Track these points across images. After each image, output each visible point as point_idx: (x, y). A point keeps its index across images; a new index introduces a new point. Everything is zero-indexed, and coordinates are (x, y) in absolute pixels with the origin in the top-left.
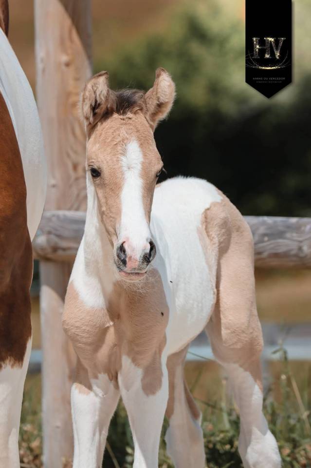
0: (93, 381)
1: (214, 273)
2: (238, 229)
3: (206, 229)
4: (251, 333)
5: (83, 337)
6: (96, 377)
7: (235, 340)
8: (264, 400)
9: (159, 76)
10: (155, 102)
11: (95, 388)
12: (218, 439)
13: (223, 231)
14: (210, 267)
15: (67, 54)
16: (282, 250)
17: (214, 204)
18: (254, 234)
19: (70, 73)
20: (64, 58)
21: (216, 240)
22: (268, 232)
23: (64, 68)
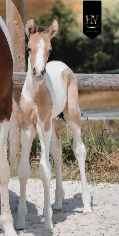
0: (28, 127)
1: (66, 92)
2: (73, 78)
3: (63, 78)
4: (77, 111)
5: (25, 112)
6: (29, 126)
7: (72, 114)
8: (81, 133)
9: (54, 21)
10: (52, 30)
11: (29, 129)
12: (66, 146)
13: (68, 78)
14: (65, 90)
15: (17, 21)
16: (87, 84)
17: (65, 70)
18: (77, 79)
19: (17, 27)
20: (16, 22)
21: (66, 81)
22: (82, 78)
23: (16, 25)
